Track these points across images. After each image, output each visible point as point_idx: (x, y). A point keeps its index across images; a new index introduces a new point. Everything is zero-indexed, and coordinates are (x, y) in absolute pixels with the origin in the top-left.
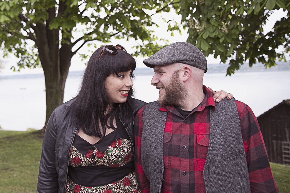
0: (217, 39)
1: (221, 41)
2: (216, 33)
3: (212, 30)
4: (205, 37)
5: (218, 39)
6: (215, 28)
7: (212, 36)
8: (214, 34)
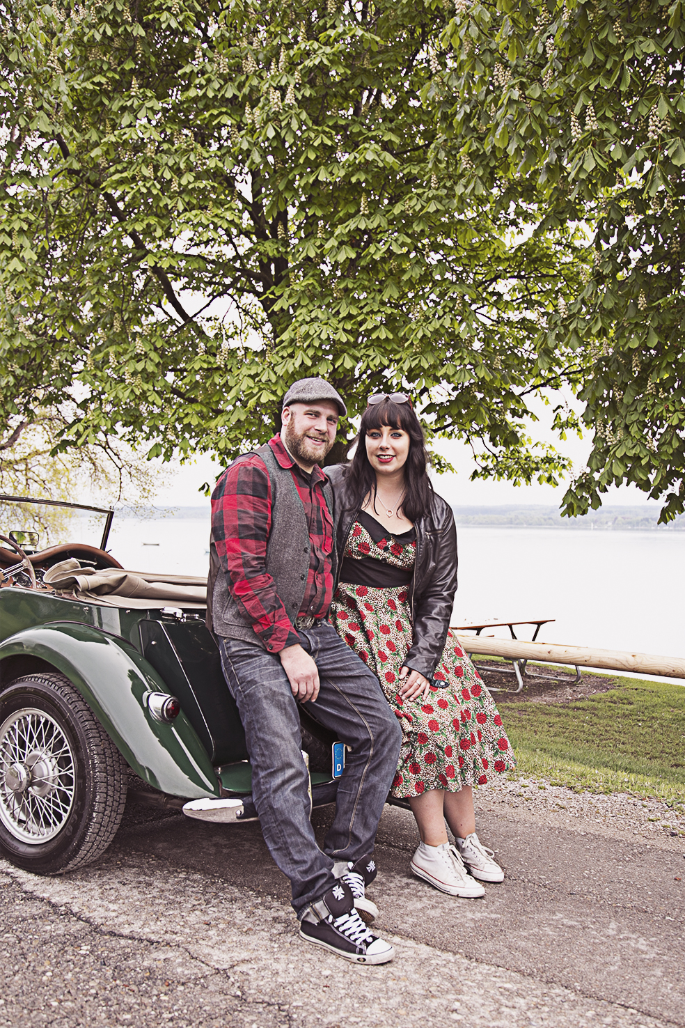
0: (637, 459)
1: (643, 462)
2: (637, 450)
3: (630, 445)
4: (619, 455)
5: (640, 459)
6: (635, 441)
7: (631, 453)
8: (634, 452)
